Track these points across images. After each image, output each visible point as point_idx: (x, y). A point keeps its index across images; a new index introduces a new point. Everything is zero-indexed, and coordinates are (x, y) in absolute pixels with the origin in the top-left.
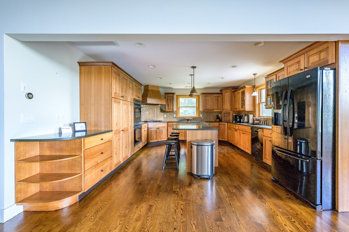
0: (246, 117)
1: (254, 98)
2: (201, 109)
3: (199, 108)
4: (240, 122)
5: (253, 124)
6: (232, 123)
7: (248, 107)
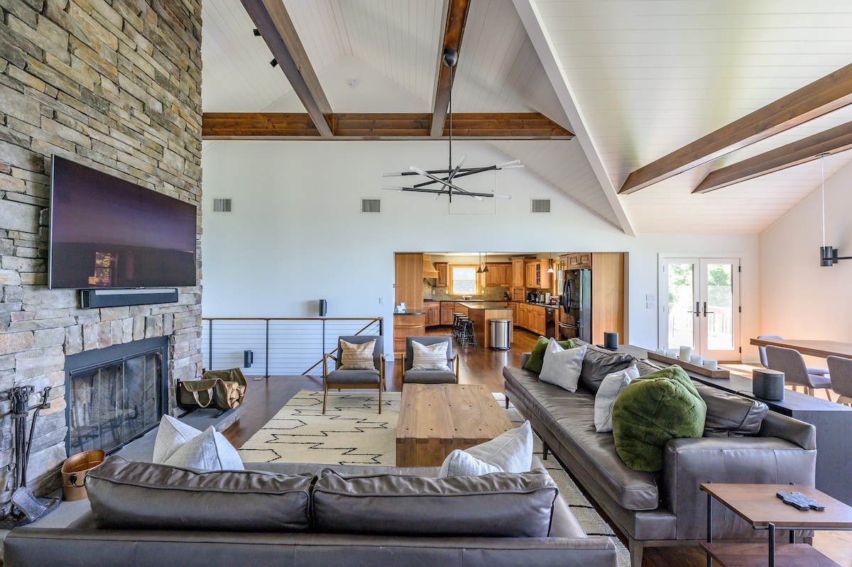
0: (542, 296)
1: (551, 275)
2: (483, 284)
3: (480, 282)
4: (535, 301)
5: (550, 304)
6: (526, 302)
7: (544, 284)
